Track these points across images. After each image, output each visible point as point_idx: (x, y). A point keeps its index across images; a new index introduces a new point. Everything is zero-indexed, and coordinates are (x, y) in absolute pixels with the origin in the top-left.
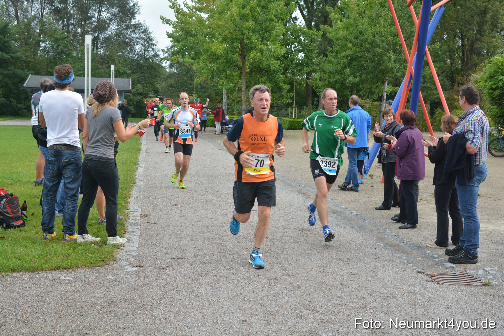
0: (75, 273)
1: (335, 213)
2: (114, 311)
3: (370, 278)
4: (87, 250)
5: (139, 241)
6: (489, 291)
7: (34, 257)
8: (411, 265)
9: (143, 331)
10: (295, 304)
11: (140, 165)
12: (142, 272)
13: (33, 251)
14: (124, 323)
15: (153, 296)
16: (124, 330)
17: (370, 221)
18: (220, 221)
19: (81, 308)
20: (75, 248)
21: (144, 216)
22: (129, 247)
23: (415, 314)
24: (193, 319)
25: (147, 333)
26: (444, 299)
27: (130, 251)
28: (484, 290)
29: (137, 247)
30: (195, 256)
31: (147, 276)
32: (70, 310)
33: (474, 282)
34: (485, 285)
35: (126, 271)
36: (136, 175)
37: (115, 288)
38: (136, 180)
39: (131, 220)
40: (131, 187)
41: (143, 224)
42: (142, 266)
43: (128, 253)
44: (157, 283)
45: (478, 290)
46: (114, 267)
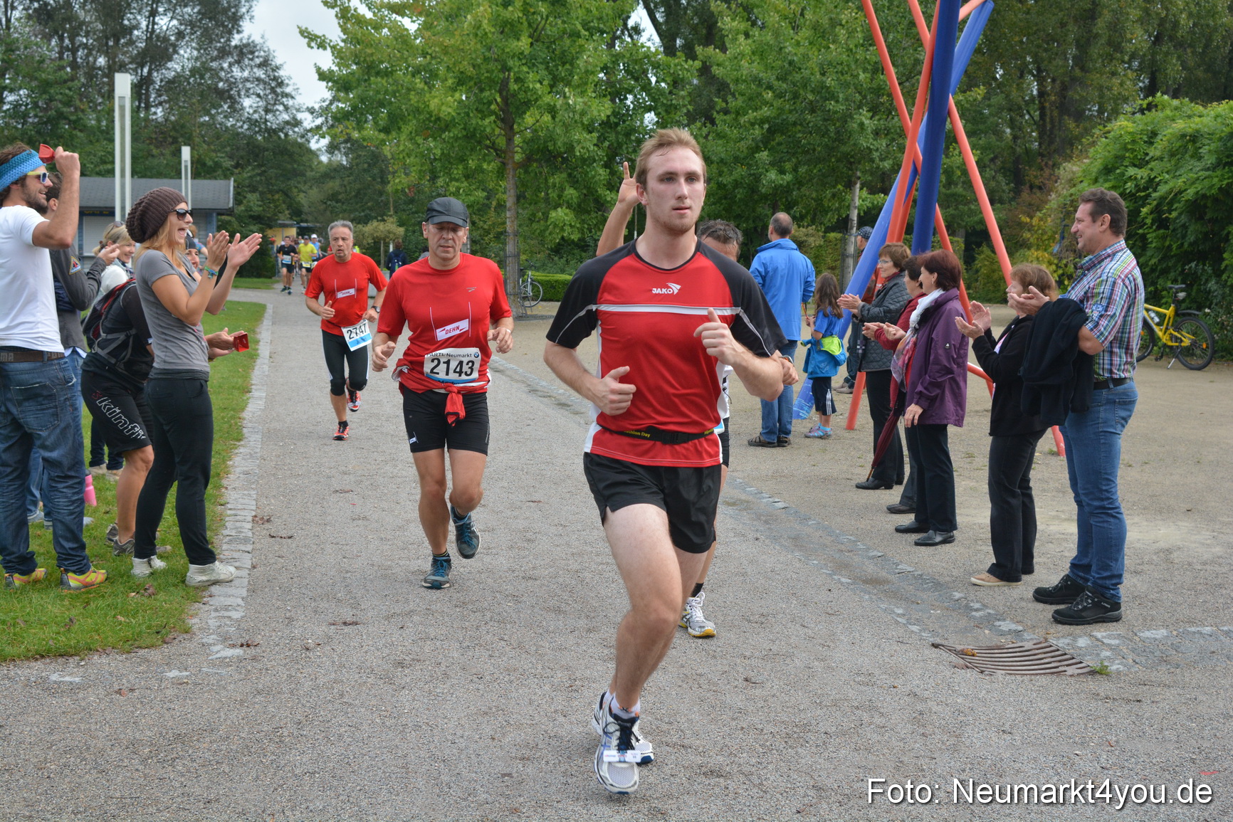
0: (86, 664)
1: (734, 504)
2: (181, 758)
3: (816, 663)
4: (116, 608)
5: (249, 583)
6: (1103, 687)
8: (915, 628)
9: (255, 806)
11: (255, 393)
12: (254, 659)
14: (208, 787)
15: (281, 720)
16: (208, 805)
17: (819, 524)
19: (102, 752)
20: (88, 603)
21: (261, 520)
22: (222, 599)
23: (923, 748)
24: (380, 772)
25: (263, 812)
26: (994, 710)
27: (227, 608)
28: (1091, 684)
29: (243, 598)
30: (387, 618)
31: (267, 669)
32: (72, 759)
33: (1067, 665)
34: (1093, 673)
35: (214, 657)
36: (244, 419)
37: (188, 700)
38: (245, 430)
39: (229, 530)
40: (231, 449)
41: (260, 539)
42: (256, 644)
43: (221, 613)
44: (293, 686)
45: (1077, 686)
46: (185, 648)
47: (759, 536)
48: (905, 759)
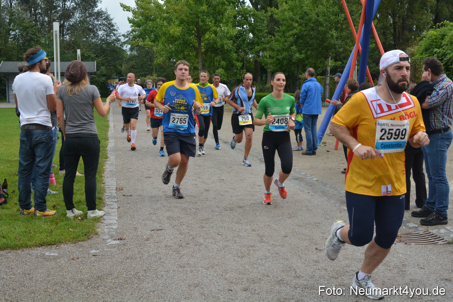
0: (59, 248)
1: (297, 179)
2: (101, 286)
4: (69, 225)
5: (118, 214)
7: (18, 234)
10: (275, 270)
11: (110, 141)
12: (124, 245)
13: (17, 228)
14: (113, 298)
15: (138, 269)
17: (331, 186)
18: (191, 191)
19: (69, 284)
20: (57, 224)
21: (119, 189)
22: (109, 221)
24: (180, 290)
26: (415, 259)
27: (110, 224)
28: (450, 248)
29: (116, 220)
30: (173, 227)
31: (129, 249)
32: (58, 287)
33: (438, 240)
34: (449, 243)
35: (108, 244)
36: (107, 150)
37: (100, 262)
38: (108, 155)
39: (107, 193)
40: (104, 162)
41: (119, 197)
42: (124, 238)
43: (109, 227)
44: (140, 255)
45: (444, 249)
46: (97, 241)
47: (309, 191)
48: (385, 280)
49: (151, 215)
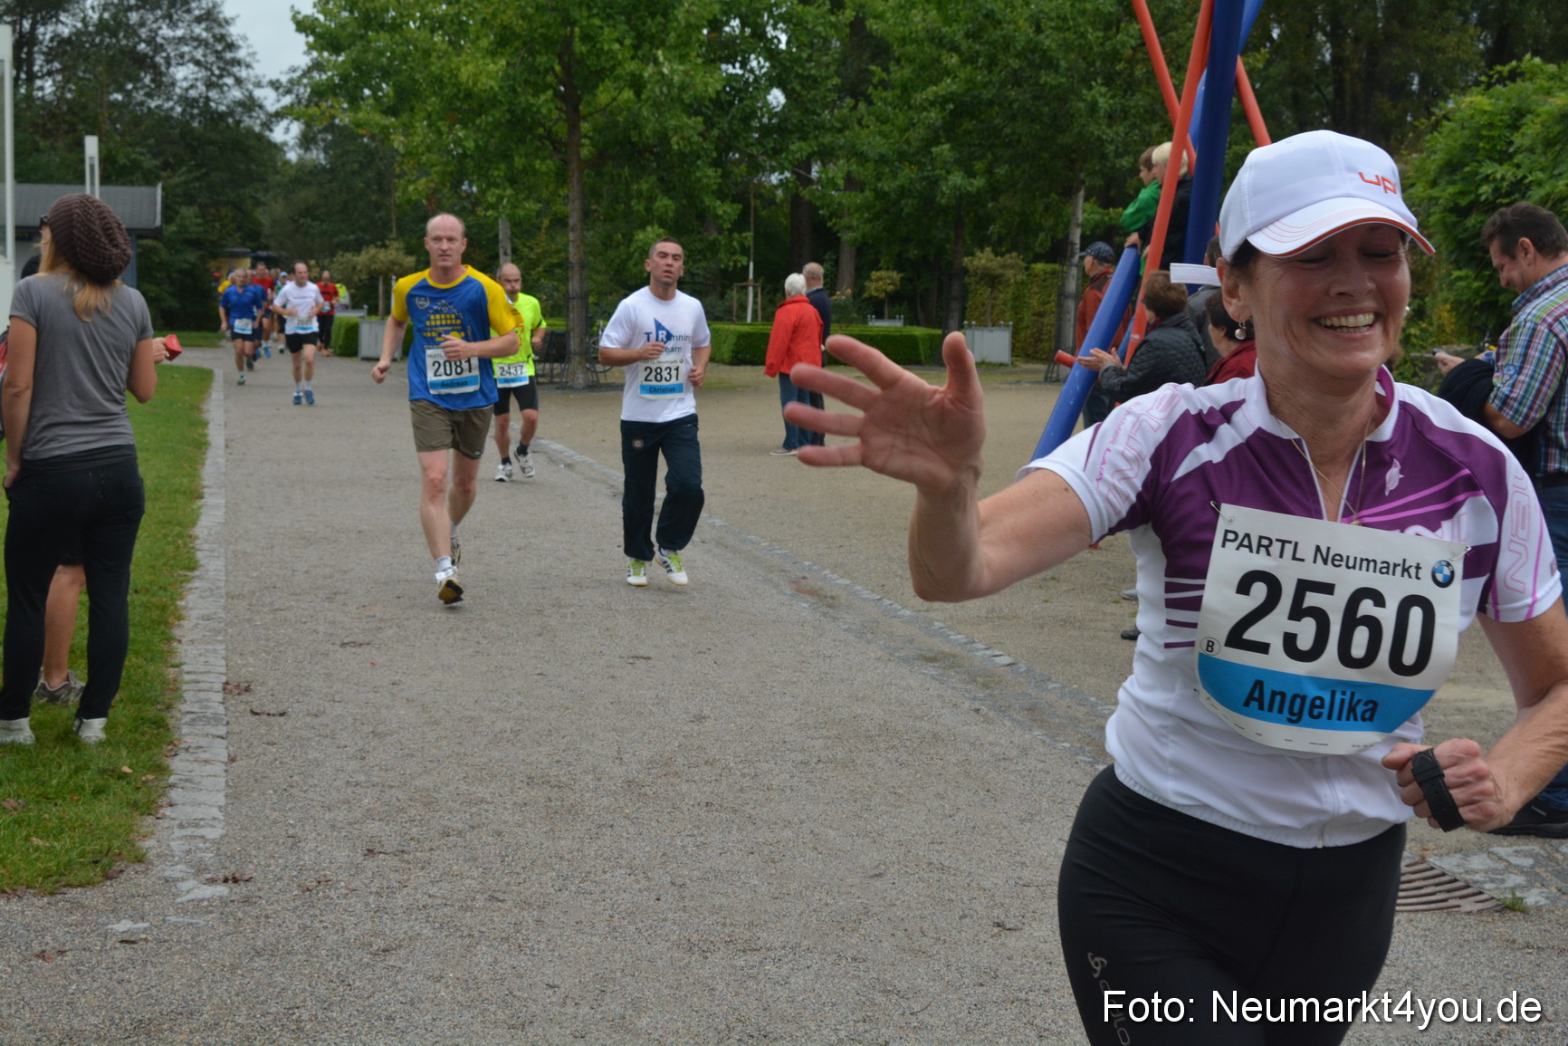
1: (933, 659)
4: (29, 825)
5: (227, 785)
6: (1522, 929)
11: (209, 500)
12: (247, 901)
15: (295, 995)
17: (1064, 687)
21: (235, 689)
22: (189, 809)
27: (196, 823)
28: (1503, 927)
29: (220, 807)
31: (267, 917)
33: (1462, 897)
34: (1501, 909)
35: (185, 898)
36: (197, 538)
37: (149, 967)
38: (199, 555)
39: (189, 704)
40: (182, 582)
41: (237, 718)
42: (247, 877)
43: (189, 831)
44: (309, 942)
45: (1481, 929)
46: (139, 885)
47: (977, 705)
49: (359, 790)
